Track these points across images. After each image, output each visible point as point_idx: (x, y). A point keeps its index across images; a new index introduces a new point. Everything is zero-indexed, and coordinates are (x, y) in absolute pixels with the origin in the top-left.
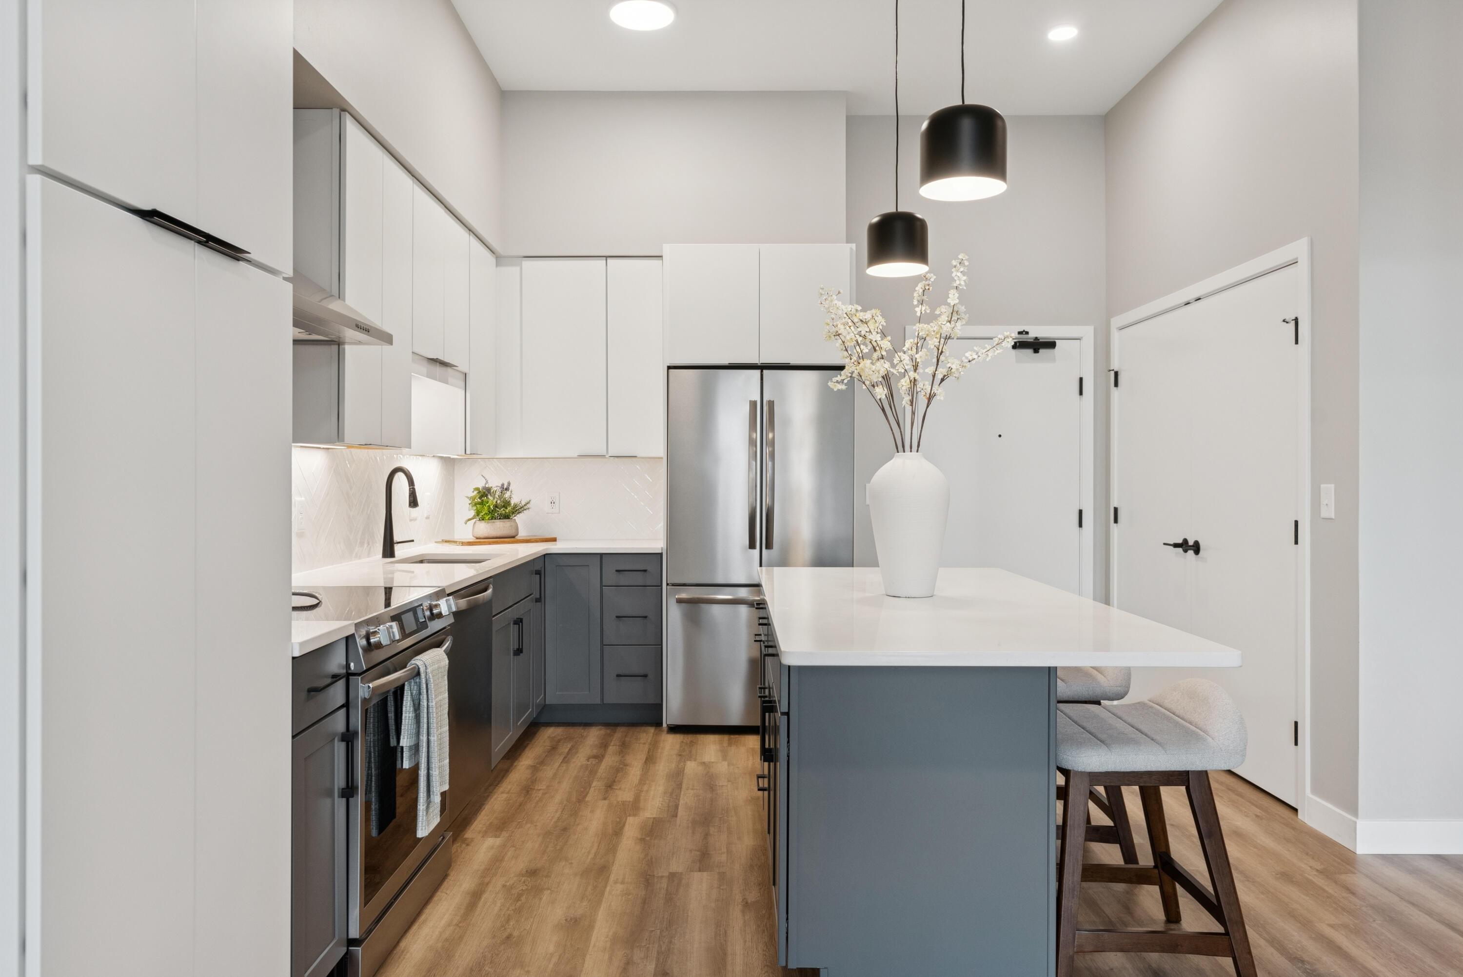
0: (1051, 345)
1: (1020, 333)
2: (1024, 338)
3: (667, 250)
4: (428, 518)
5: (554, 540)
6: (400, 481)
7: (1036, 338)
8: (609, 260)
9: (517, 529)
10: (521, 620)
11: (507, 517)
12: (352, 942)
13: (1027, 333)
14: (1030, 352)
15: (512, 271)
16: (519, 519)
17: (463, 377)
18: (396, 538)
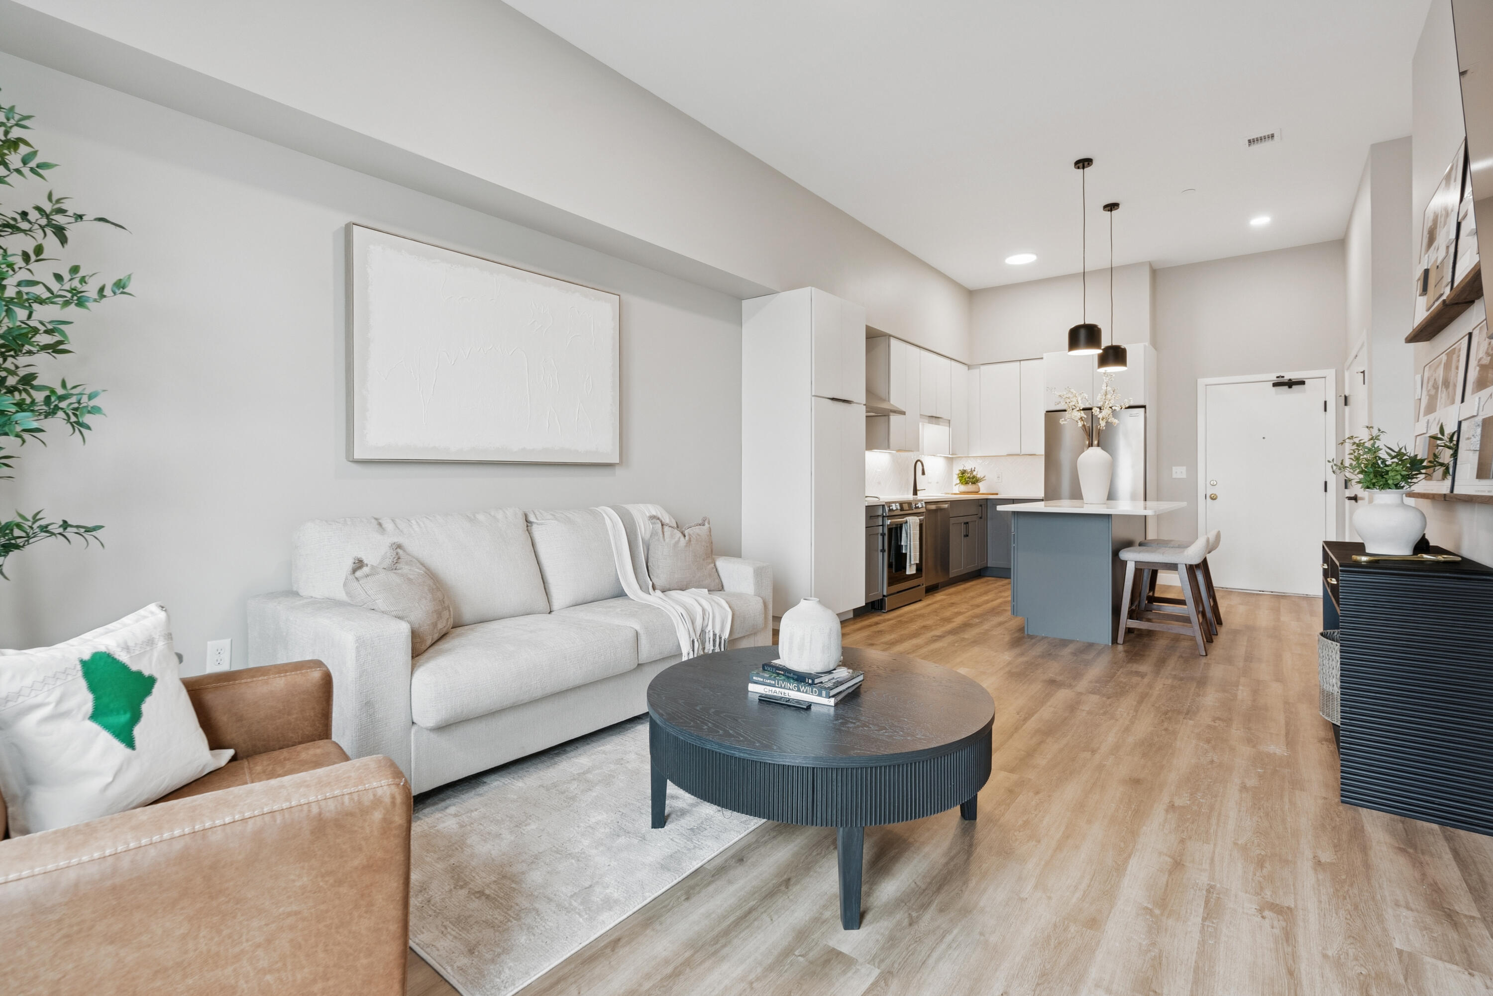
0: (1302, 383)
1: (1278, 377)
2: (1281, 380)
3: (1045, 355)
4: (937, 483)
5: (997, 494)
6: (919, 465)
7: (1290, 380)
8: (1021, 362)
9: (979, 489)
10: (967, 523)
11: (974, 483)
12: (884, 596)
13: (1283, 377)
14: (1287, 387)
15: (976, 372)
16: (980, 484)
17: (948, 421)
18: (918, 488)
